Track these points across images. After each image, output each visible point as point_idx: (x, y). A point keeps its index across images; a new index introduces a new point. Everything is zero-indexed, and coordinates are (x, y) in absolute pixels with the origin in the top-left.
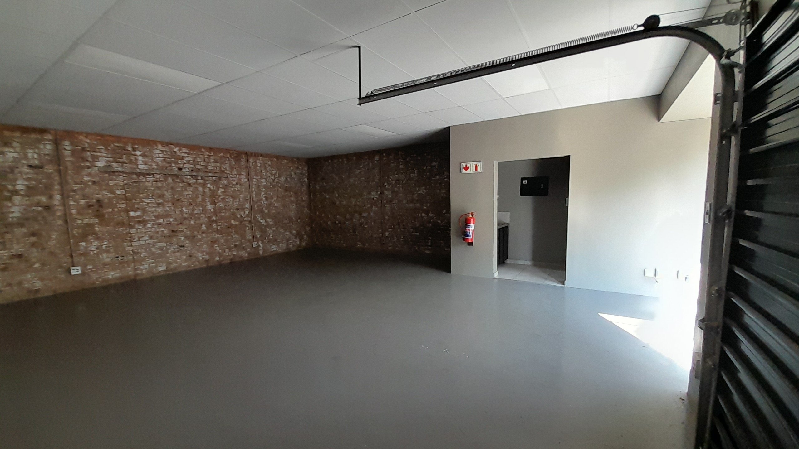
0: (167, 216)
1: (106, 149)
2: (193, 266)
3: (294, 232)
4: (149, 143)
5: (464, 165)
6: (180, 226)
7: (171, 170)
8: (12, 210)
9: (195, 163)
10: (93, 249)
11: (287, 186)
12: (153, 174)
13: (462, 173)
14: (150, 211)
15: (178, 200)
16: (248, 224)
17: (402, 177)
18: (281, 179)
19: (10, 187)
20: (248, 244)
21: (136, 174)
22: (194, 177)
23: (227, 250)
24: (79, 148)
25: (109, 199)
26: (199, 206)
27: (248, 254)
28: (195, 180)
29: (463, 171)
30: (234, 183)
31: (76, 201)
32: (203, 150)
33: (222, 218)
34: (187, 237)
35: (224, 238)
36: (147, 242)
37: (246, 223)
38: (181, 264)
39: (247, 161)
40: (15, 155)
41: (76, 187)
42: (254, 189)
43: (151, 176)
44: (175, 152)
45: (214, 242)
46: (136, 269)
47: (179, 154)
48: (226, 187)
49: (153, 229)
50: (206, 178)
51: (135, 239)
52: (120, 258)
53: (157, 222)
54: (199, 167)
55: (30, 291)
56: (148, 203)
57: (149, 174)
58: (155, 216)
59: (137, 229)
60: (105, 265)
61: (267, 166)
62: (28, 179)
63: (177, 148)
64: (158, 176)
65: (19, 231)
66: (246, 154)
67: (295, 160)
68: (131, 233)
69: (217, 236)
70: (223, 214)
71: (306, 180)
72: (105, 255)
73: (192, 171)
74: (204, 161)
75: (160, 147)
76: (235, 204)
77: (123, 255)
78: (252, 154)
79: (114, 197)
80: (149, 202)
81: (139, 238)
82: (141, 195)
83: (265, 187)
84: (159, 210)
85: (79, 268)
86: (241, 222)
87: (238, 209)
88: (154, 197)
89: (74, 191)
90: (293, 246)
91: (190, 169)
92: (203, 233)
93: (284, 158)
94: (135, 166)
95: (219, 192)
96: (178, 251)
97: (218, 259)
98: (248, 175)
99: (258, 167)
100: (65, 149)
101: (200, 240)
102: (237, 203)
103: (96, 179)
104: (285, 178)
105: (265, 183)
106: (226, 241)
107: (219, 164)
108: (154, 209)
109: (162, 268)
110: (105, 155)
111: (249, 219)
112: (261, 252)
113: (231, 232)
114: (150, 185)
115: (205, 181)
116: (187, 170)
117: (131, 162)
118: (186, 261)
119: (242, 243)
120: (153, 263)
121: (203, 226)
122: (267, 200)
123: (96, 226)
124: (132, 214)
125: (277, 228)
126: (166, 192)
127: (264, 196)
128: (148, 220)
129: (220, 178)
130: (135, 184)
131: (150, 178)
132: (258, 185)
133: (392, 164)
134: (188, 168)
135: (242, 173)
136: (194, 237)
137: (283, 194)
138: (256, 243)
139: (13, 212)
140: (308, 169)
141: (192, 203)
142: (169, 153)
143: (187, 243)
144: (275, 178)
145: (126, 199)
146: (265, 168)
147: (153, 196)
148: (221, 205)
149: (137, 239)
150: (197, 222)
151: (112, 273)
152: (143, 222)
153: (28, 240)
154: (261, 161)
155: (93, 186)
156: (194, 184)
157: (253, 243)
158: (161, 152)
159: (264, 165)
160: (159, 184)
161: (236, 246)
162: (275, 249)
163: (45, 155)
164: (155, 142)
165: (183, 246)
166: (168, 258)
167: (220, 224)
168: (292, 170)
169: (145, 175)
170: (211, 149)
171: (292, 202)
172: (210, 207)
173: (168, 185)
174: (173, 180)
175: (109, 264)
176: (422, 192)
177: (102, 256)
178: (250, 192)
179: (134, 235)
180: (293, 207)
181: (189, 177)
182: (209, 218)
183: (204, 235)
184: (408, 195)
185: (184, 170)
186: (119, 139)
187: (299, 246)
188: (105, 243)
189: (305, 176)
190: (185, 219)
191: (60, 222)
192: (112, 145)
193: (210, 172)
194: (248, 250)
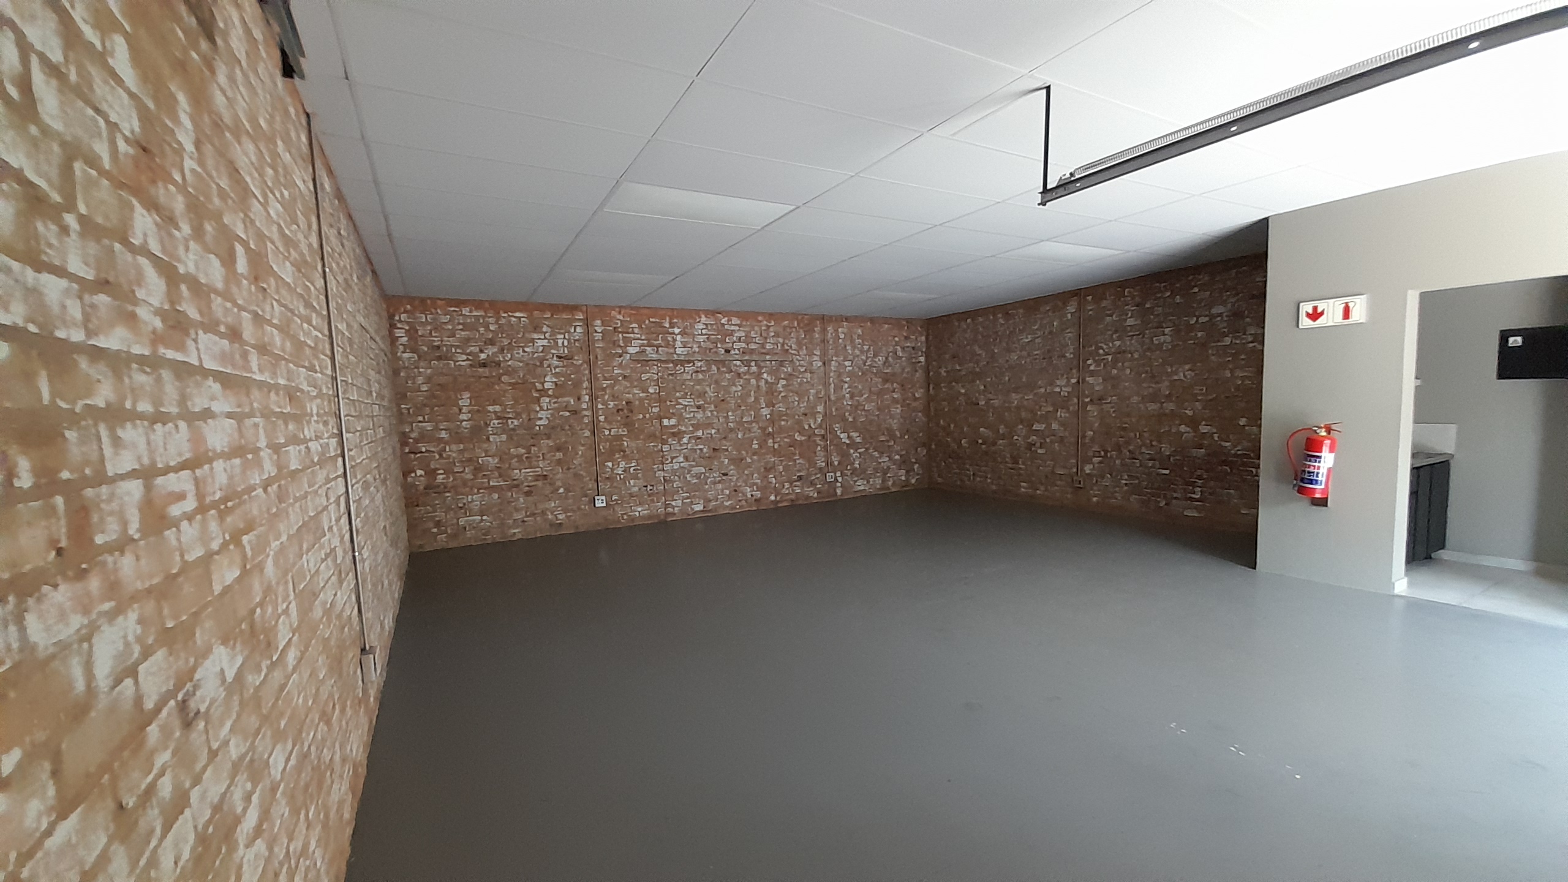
0: (710, 425)
1: (640, 327)
2: (738, 507)
3: (897, 457)
4: (689, 314)
5: (1306, 307)
6: (724, 442)
7: (716, 352)
8: (539, 416)
9: (748, 340)
10: (620, 472)
11: (887, 373)
12: (693, 361)
13: (1301, 327)
14: (687, 418)
15: (723, 400)
16: (820, 440)
17: (1132, 344)
18: (877, 360)
19: (539, 386)
20: (819, 476)
21: (672, 362)
22: (745, 362)
23: (787, 485)
24: (611, 328)
25: (641, 400)
26: (750, 410)
27: (819, 493)
28: (746, 368)
29: (1305, 322)
30: (802, 370)
31: (605, 403)
32: (760, 318)
33: (781, 430)
34: (732, 461)
35: (784, 463)
36: (682, 465)
37: (818, 439)
38: (723, 502)
39: (824, 330)
40: (545, 342)
41: (605, 384)
42: (831, 379)
43: (692, 364)
44: (723, 325)
45: (768, 470)
46: (666, 506)
47: (726, 327)
48: (789, 377)
49: (689, 447)
50: (762, 364)
51: (667, 459)
52: (649, 488)
53: (695, 434)
54: (753, 346)
55: (552, 525)
56: (686, 406)
57: (689, 362)
58: (692, 425)
59: (670, 445)
60: (631, 495)
61: (855, 337)
62: (556, 375)
63: (726, 319)
64: (699, 364)
65: (544, 442)
66: (823, 318)
67: (904, 323)
68: (663, 451)
69: (773, 460)
70: (783, 423)
71: (922, 359)
72: (632, 482)
73: (743, 353)
74: (761, 335)
75: (703, 319)
76: (802, 405)
77: (653, 484)
78: (831, 317)
79: (647, 398)
80: (687, 404)
81: (672, 458)
82: (678, 394)
83: (850, 374)
84: (699, 416)
85: (604, 498)
86: (810, 437)
87: (806, 415)
88: (692, 397)
89: (604, 389)
90: (894, 484)
91: (741, 350)
92: (754, 454)
93: (886, 320)
94: (672, 351)
95: (779, 385)
96: (719, 482)
97: (773, 498)
98: (824, 354)
99: (840, 341)
100: (596, 332)
101: (749, 466)
102: (805, 404)
103: (627, 372)
104: (884, 358)
105: (851, 368)
106: (786, 468)
107: (781, 340)
108: (692, 414)
109: (698, 508)
110: (639, 336)
111: (823, 432)
112: (839, 491)
113: (795, 454)
114: (689, 377)
115: (760, 367)
116: (737, 352)
117: (667, 345)
118: (729, 497)
119: (809, 475)
120: (688, 498)
121: (755, 442)
122: (852, 398)
123: (624, 439)
124: (666, 422)
125: (867, 449)
126: (708, 389)
127: (848, 390)
128: (685, 432)
129: (781, 364)
130: (671, 377)
131: (689, 368)
132: (840, 372)
133: (1108, 319)
134: (739, 349)
135: (815, 352)
136: (742, 460)
137: (880, 387)
138: (832, 474)
139: (541, 419)
140: (927, 338)
141: (741, 404)
142: (714, 327)
143: (732, 470)
144: (867, 358)
145: (661, 400)
146: (852, 341)
147: (691, 395)
148: (781, 407)
149: (670, 460)
150: (747, 436)
151: (640, 509)
152: (678, 435)
153: (554, 456)
154: (845, 330)
155: (623, 382)
156: (745, 374)
157: (828, 474)
158: (705, 327)
159: (849, 337)
160: (700, 376)
161: (800, 478)
162: (862, 488)
163: (575, 340)
164: (698, 312)
165: (725, 474)
166: (707, 491)
167: (779, 439)
168: (897, 344)
169: (683, 363)
170: (771, 316)
171: (895, 401)
172: (765, 412)
173: (711, 376)
174: (718, 369)
175: (636, 496)
176: (1182, 378)
177: (629, 483)
178: (826, 385)
179: (665, 453)
180: (897, 410)
181: (738, 363)
182: (764, 429)
183: (755, 457)
184: (1144, 385)
185: (732, 352)
186: (655, 311)
187: (907, 483)
188: (633, 465)
189: (920, 353)
190: (731, 430)
191: (587, 433)
192: (647, 322)
193: (768, 354)
194: (819, 486)
